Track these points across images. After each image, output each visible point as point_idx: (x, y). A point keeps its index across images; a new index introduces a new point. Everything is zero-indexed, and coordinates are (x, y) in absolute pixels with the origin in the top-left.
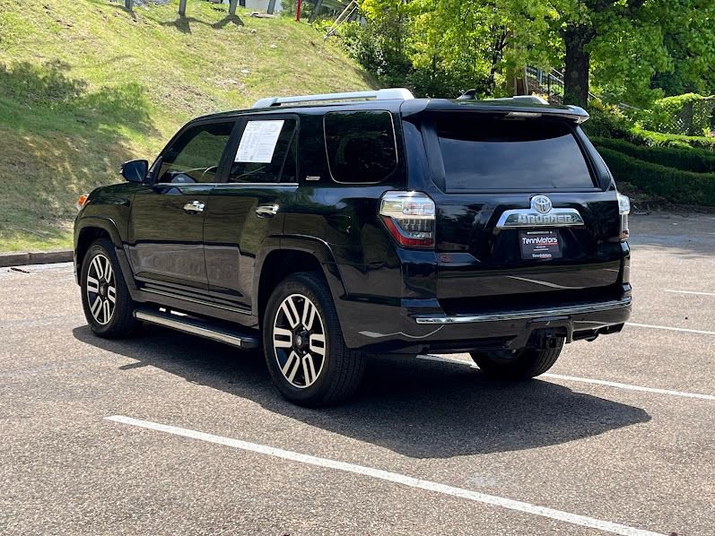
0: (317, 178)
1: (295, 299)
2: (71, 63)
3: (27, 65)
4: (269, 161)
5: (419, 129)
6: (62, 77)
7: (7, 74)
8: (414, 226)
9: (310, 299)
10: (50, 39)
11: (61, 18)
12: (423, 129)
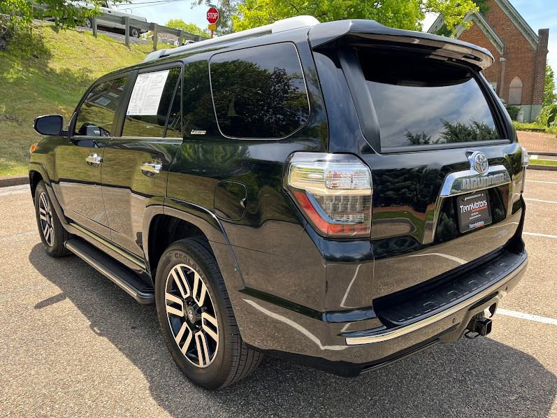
0: (203, 133)
1: (185, 270)
2: (93, 69)
3: (69, 70)
4: (156, 114)
5: (338, 66)
6: (87, 76)
7: (57, 74)
8: (342, 205)
9: (201, 275)
10: (83, 57)
11: (89, 47)
12: (344, 64)
